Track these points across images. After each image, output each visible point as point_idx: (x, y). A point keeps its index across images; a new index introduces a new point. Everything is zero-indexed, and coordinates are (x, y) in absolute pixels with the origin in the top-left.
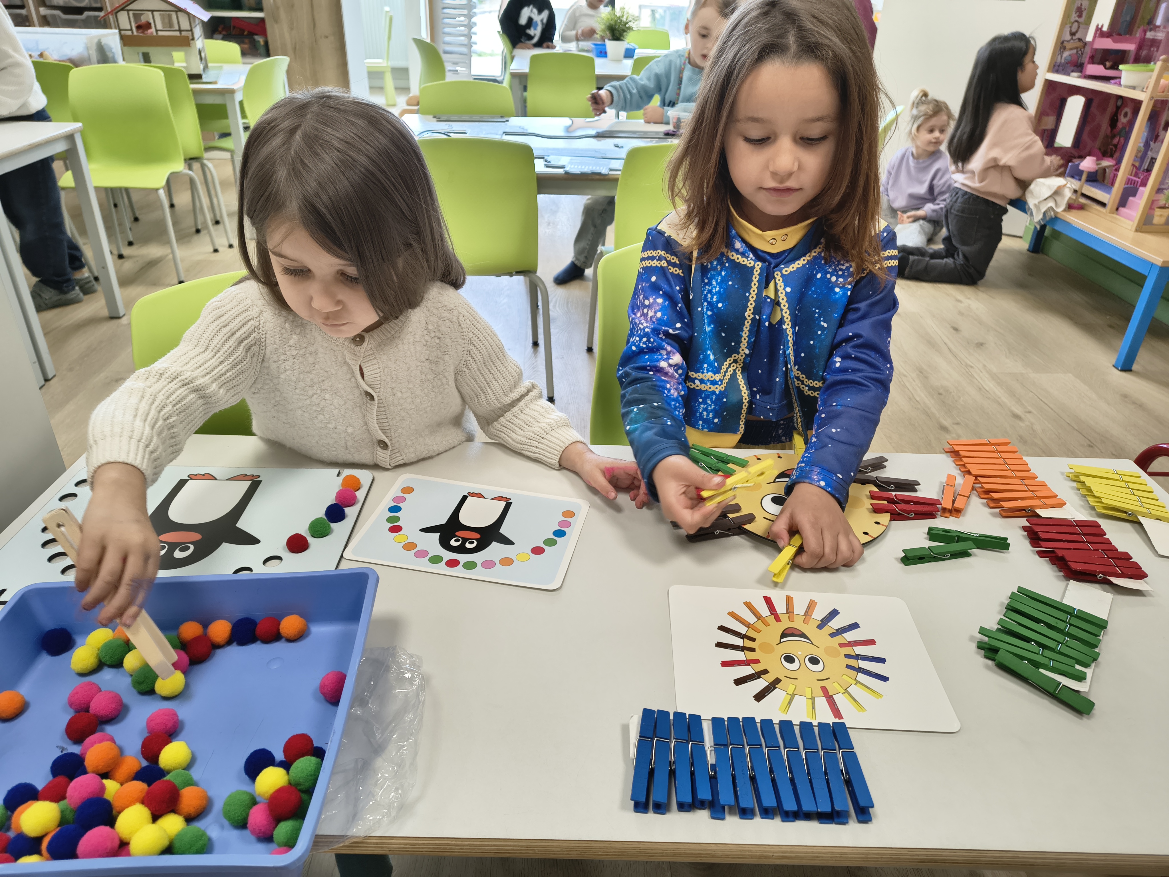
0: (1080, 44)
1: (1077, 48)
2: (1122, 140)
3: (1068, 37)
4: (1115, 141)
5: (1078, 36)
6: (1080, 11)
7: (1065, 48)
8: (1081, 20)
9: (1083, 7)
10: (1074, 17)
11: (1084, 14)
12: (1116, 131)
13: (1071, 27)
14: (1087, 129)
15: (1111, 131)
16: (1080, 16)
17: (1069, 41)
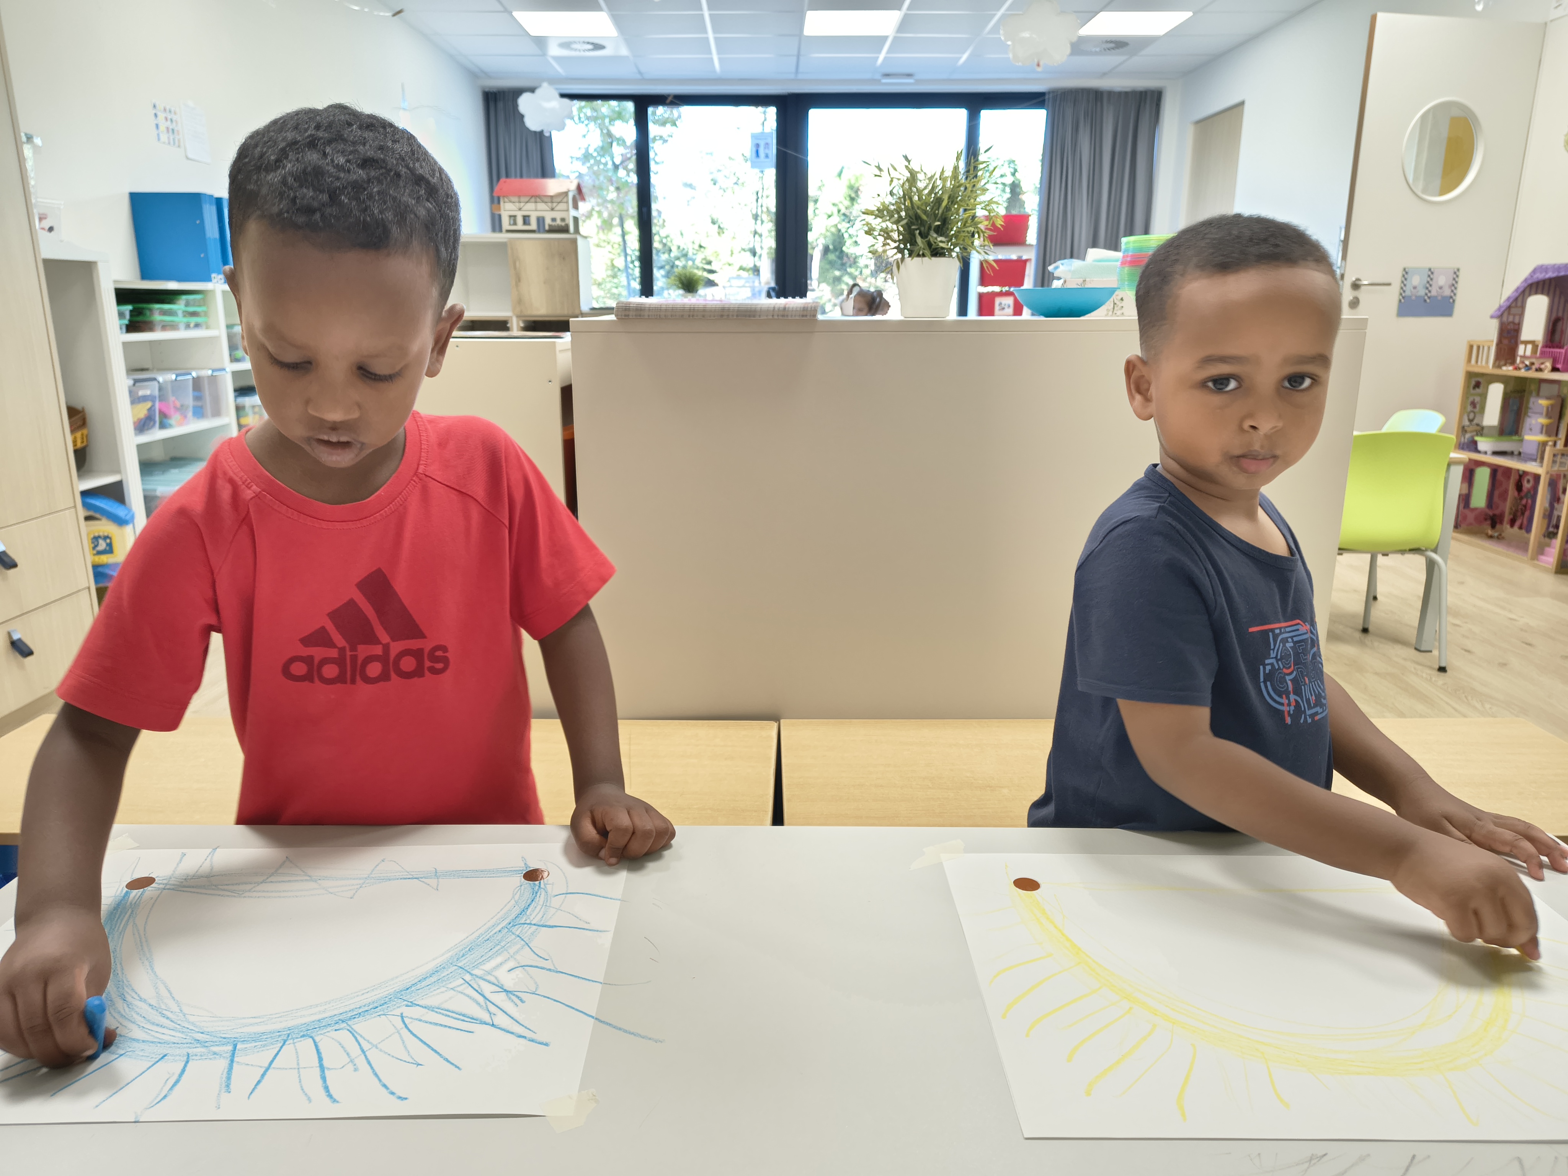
0: (1478, 428)
1: (1476, 431)
2: (1530, 501)
3: (1467, 423)
4: (1524, 502)
5: (1475, 422)
6: (1473, 404)
7: (1466, 431)
8: (1477, 410)
9: (1476, 401)
10: (1469, 408)
11: (1478, 406)
12: (1523, 494)
13: (1468, 416)
14: (1496, 493)
15: (1519, 494)
16: (1475, 407)
17: (1468, 426)
